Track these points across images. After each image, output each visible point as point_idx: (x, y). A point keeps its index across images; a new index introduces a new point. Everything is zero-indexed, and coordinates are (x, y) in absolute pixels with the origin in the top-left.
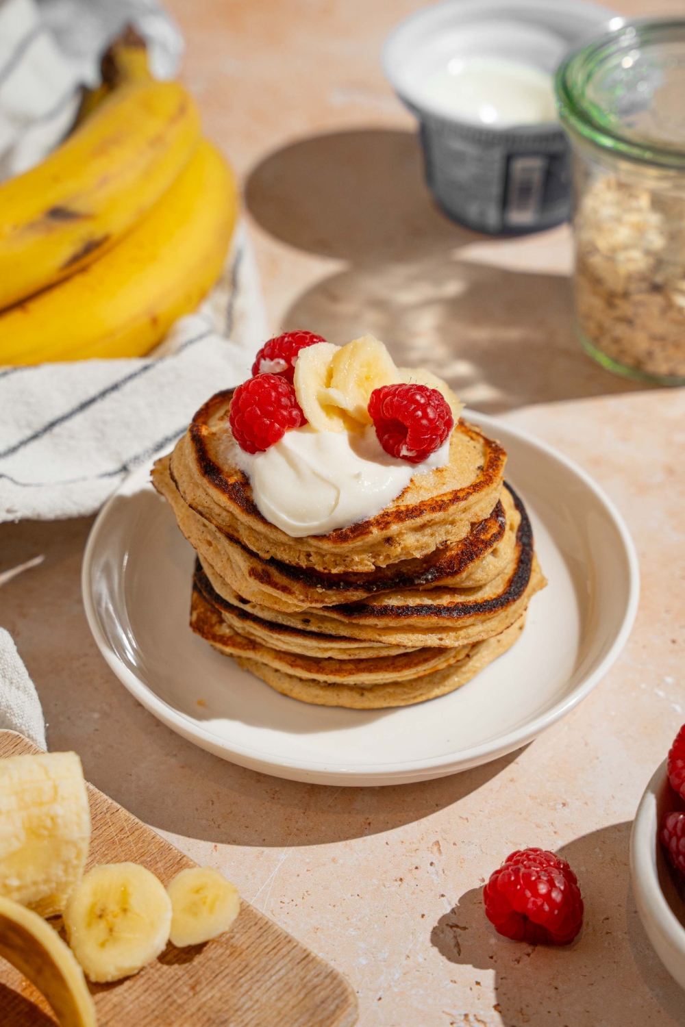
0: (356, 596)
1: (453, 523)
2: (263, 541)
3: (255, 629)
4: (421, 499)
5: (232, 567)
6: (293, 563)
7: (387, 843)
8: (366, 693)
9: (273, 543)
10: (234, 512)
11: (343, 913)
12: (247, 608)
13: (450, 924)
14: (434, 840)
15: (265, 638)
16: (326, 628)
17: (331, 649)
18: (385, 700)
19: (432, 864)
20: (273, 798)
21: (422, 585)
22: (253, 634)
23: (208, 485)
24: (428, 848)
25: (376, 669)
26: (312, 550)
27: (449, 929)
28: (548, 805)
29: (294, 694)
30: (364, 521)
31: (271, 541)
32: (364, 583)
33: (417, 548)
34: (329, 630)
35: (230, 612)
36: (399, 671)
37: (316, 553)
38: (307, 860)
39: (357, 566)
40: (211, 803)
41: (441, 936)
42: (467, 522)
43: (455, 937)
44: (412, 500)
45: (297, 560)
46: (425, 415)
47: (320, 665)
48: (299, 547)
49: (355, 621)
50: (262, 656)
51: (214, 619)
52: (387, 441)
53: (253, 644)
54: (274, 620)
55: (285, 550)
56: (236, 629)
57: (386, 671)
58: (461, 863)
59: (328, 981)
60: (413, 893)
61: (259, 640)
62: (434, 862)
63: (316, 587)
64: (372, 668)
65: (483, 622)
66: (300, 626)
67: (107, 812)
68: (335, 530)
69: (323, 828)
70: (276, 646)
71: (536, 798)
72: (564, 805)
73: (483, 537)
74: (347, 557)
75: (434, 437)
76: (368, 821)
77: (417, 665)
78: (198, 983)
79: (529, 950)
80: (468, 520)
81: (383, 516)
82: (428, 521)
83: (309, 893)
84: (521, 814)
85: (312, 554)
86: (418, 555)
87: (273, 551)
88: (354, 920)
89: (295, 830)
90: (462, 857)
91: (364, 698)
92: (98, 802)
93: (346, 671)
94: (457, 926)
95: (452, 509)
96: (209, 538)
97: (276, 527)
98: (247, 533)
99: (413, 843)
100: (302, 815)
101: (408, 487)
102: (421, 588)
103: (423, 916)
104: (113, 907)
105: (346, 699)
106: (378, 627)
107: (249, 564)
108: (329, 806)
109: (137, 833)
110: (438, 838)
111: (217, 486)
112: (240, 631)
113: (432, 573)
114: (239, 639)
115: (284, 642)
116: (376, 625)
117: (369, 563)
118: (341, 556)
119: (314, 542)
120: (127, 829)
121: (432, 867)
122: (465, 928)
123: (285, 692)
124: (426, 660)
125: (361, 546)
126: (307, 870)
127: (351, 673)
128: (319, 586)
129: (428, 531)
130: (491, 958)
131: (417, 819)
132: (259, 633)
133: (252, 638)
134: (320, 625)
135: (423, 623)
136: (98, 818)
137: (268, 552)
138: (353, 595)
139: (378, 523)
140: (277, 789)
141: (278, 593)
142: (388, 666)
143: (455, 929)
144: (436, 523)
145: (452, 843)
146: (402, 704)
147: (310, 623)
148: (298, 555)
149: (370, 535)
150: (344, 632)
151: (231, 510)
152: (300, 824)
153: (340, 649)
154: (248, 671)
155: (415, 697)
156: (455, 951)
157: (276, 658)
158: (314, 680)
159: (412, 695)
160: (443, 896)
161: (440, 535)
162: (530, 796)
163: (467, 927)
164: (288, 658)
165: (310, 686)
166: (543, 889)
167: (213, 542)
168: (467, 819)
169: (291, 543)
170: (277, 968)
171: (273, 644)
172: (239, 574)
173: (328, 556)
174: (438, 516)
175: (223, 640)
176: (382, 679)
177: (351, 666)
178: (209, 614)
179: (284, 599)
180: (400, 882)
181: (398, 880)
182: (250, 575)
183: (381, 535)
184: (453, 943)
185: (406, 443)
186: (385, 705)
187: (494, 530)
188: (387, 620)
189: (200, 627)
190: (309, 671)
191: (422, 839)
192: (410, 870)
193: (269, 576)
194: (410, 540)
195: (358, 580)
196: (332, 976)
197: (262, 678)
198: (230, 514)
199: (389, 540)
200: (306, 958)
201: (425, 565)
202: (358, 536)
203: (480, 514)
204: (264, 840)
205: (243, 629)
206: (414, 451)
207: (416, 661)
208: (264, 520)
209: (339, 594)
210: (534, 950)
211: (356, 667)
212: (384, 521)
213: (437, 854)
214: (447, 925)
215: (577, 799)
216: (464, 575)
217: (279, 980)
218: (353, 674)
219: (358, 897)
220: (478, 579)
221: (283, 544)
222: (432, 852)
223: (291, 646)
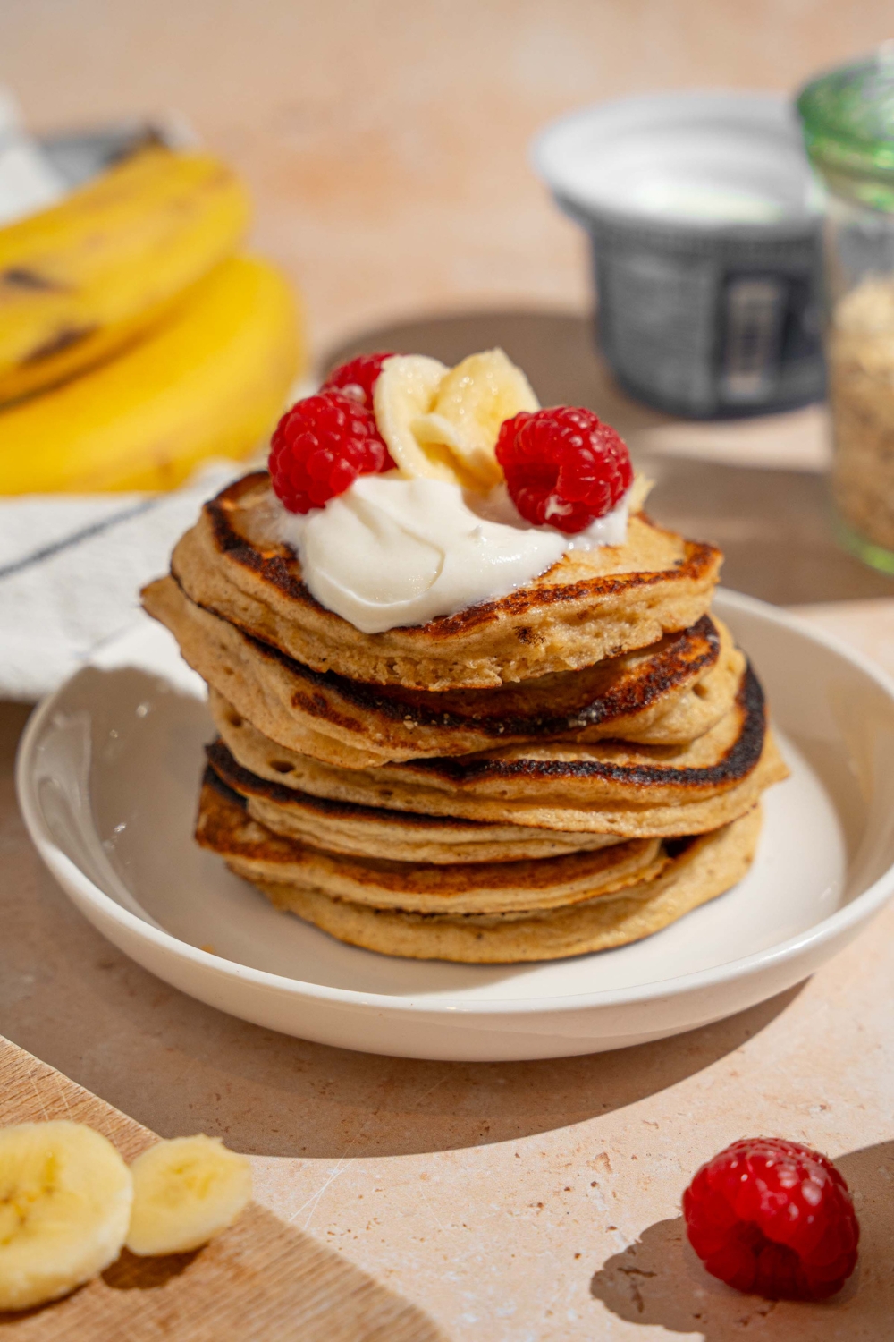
0: (473, 741)
1: (632, 620)
2: (316, 644)
3: (300, 818)
4: (579, 579)
5: (264, 703)
6: (366, 678)
7: (517, 1155)
8: (486, 935)
9: (332, 647)
10: (270, 600)
11: (437, 1250)
12: (289, 780)
13: (626, 1268)
14: (600, 1152)
15: (318, 832)
16: (419, 803)
17: (428, 843)
18: (518, 946)
19: (594, 1184)
20: (324, 1093)
21: (581, 729)
22: (298, 831)
23: (229, 563)
24: (588, 1162)
25: (502, 882)
26: (397, 654)
27: (622, 1275)
28: (797, 1108)
29: (364, 940)
30: (485, 603)
31: (330, 643)
32: (484, 718)
33: (572, 653)
34: (425, 806)
35: (262, 794)
36: (541, 887)
37: (405, 659)
38: (378, 1177)
39: (471, 678)
40: (215, 1098)
41: (610, 1284)
42: (656, 624)
43: (634, 1287)
44: (563, 578)
45: (372, 672)
46: (587, 445)
47: (410, 878)
48: (376, 651)
49: (467, 788)
50: (311, 872)
51: (235, 819)
52: (525, 497)
53: (297, 850)
54: (333, 795)
55: (352, 657)
56: (270, 825)
57: (520, 885)
58: (645, 1183)
59: (405, 1321)
60: (561, 1224)
61: (306, 839)
62: (597, 1181)
63: (403, 719)
64: (496, 880)
65: (683, 804)
66: (375, 801)
67: (33, 1076)
68: (437, 619)
69: (407, 1134)
70: (336, 844)
71: (775, 1098)
72: (823, 1108)
73: (681, 657)
74: (456, 663)
75: (602, 482)
76: (485, 1125)
77: (571, 878)
78: (174, 1316)
79: (765, 1306)
80: (656, 620)
81: (514, 597)
82: (591, 606)
83: (379, 1220)
84: (748, 1119)
85: (397, 660)
86: (573, 664)
87: (333, 657)
88: (457, 1259)
89: (359, 1135)
90: (646, 1175)
91: (483, 943)
92: (17, 1061)
93: (452, 886)
94: (637, 1271)
95: (630, 593)
96: (229, 664)
97: (338, 618)
98: (290, 633)
99: (562, 1155)
100: (372, 1116)
101: (558, 564)
102: (579, 738)
103: (577, 1256)
104: (30, 1186)
105: (452, 944)
106: (506, 797)
107: (292, 687)
108: (419, 1105)
109: (81, 1106)
110: (607, 1149)
111: (244, 562)
112: (276, 828)
113: (597, 709)
114: (274, 847)
115: (349, 836)
116: (504, 793)
117: (492, 673)
118: (445, 662)
119: (399, 639)
120: (65, 1100)
121: (595, 1189)
122: (651, 1275)
123: (349, 938)
124: (588, 873)
125: (479, 643)
126: (377, 1190)
127: (461, 889)
128: (408, 717)
129: (591, 626)
130: (698, 1316)
131: (569, 1123)
132: (309, 825)
133: (297, 836)
134: (410, 798)
135: (583, 790)
136: (15, 1084)
137: (324, 660)
138: (465, 739)
139: (507, 604)
140: (331, 1081)
141: (339, 732)
142: (523, 879)
143: (634, 1275)
144: (602, 615)
145: (631, 1156)
146: (547, 955)
147: (393, 796)
148: (373, 663)
149: (495, 622)
150: (449, 809)
151: (265, 596)
152: (367, 1128)
153: (442, 844)
154: (290, 914)
155: (569, 945)
156: (634, 1306)
157: (335, 872)
158: (399, 911)
159: (564, 941)
160: (613, 1228)
161: (611, 638)
162: (765, 1096)
163: (655, 1272)
164: (356, 870)
165: (391, 924)
166: (788, 1182)
167: (236, 669)
168: (656, 1124)
169: (364, 644)
170: (317, 1299)
171: (331, 842)
172: (276, 712)
173: (424, 662)
174: (608, 600)
175: (249, 851)
176: (512, 904)
177: (460, 878)
178: (227, 813)
179: (348, 743)
180: (538, 1209)
181: (536, 1205)
182: (294, 704)
183: (513, 622)
184: (629, 1294)
185: (556, 493)
186: (518, 955)
187: (703, 650)
188: (522, 782)
189: (209, 837)
190: (390, 887)
191: (578, 1150)
192: (557, 1193)
193: (325, 703)
194: (561, 636)
195: (474, 712)
196: (412, 1314)
197: (311, 919)
198: (263, 605)
199: (525, 633)
200: (367, 1287)
201: (585, 696)
202: (474, 624)
203: (677, 616)
204: (304, 1148)
205: (282, 823)
206: (568, 506)
207: (570, 873)
208: (318, 607)
209: (441, 734)
210: (772, 1308)
211: (470, 880)
212: (517, 602)
213: (604, 1171)
214: (620, 1269)
215: (846, 1101)
216: (651, 713)
217: (319, 1317)
218: (464, 890)
219: (464, 1228)
220: (674, 728)
221: (350, 647)
222: (594, 1168)
223: (361, 841)
